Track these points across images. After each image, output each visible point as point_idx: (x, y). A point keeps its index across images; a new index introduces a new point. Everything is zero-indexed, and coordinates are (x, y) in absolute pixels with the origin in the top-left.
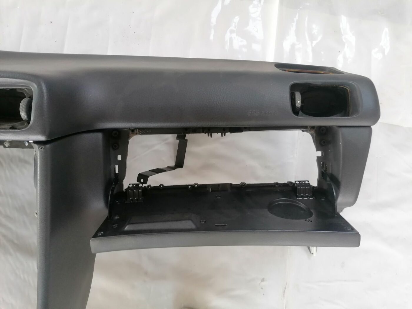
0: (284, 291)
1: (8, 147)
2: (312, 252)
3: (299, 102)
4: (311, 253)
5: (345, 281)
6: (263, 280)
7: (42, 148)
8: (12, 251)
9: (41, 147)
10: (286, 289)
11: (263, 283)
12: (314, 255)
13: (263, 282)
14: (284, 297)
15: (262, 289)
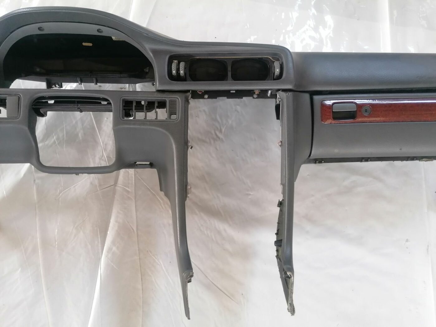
0: (428, 249)
1: (256, 98)
7: (288, 94)
11: (407, 244)
13: (407, 242)
14: (428, 254)
15: (407, 248)
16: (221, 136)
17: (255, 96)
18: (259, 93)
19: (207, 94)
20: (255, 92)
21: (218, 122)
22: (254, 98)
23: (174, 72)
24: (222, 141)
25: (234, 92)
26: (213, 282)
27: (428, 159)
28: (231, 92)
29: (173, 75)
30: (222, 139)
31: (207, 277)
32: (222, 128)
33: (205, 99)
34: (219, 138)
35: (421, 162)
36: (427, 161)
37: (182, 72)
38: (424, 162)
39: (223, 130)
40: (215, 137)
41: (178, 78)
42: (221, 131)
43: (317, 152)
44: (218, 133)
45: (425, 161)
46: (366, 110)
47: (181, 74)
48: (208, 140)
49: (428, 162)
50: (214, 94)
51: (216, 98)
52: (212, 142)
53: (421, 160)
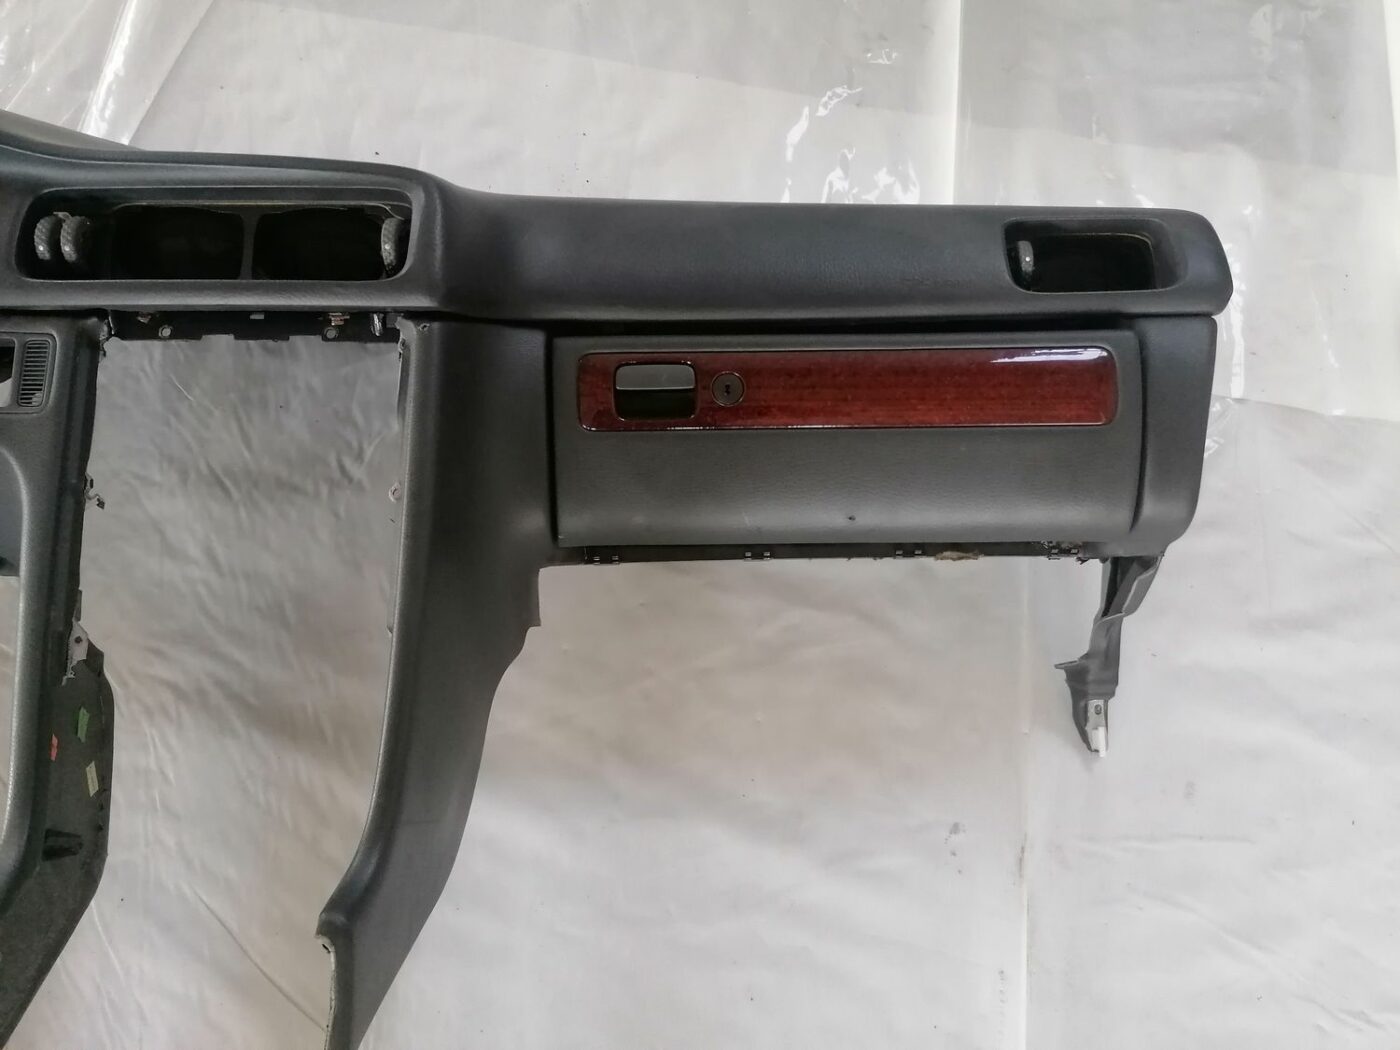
0: (1021, 860)
1: (334, 340)
2: (1093, 747)
3: (1028, 259)
4: (1089, 748)
5: (1201, 838)
6: (955, 829)
7: (425, 326)
8: (238, 724)
9: (422, 325)
10: (1026, 854)
11: (956, 839)
12: (1103, 753)
13: (955, 833)
14: (1021, 876)
15: (954, 854)
16: (357, 471)
17: (331, 334)
18: (342, 323)
19: (169, 325)
20: (331, 320)
21: (355, 425)
22: (325, 339)
23: (41, 248)
24: (359, 487)
25: (262, 317)
26: (265, 969)
27: (962, 554)
28: (253, 317)
29: (42, 260)
30: (360, 483)
31: (245, 952)
32: (365, 446)
33: (160, 339)
34: (351, 480)
35: (939, 561)
36: (960, 558)
37: (67, 249)
38: (950, 561)
39: (369, 452)
40: (337, 475)
41: (56, 269)
42: (359, 457)
43: (576, 523)
44: (348, 463)
45: (954, 559)
46: (728, 387)
47: (67, 257)
48: (310, 488)
49: (963, 561)
50: (190, 325)
51: (198, 338)
52: (324, 490)
53: (939, 556)
